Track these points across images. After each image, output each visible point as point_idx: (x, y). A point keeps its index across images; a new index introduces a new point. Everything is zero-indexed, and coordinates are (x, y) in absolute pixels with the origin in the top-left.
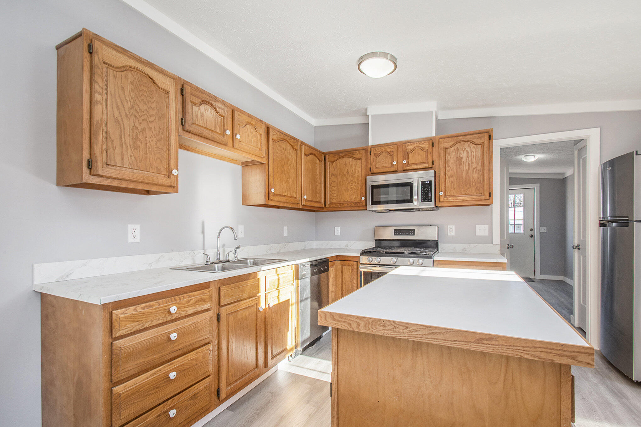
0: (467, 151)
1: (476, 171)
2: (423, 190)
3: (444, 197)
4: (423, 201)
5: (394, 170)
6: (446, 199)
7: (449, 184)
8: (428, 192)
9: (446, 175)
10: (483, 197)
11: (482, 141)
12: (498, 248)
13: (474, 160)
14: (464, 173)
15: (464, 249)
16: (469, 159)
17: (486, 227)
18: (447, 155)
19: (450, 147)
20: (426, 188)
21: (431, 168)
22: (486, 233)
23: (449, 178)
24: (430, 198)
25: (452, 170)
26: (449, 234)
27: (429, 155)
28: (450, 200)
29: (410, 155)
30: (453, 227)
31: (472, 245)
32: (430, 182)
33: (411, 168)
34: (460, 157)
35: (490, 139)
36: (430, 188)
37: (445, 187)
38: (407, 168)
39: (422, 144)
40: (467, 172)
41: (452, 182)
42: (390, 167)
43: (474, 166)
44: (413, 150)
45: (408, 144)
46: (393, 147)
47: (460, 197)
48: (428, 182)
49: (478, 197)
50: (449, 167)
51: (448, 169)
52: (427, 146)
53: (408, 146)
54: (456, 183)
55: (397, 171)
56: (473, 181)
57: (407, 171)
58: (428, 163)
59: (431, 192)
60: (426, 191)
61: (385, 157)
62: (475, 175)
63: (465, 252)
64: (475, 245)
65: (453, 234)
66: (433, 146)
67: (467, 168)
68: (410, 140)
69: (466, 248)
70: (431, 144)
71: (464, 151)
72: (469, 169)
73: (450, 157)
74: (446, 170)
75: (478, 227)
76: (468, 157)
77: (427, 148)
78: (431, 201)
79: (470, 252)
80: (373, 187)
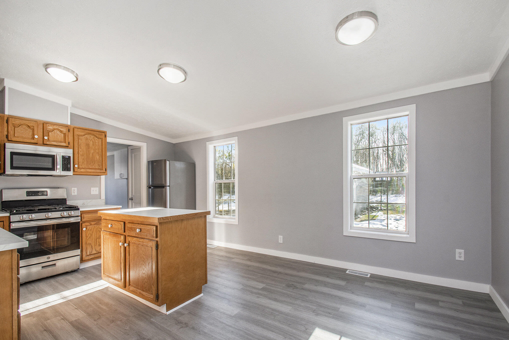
0: (93, 141)
1: (98, 155)
2: (63, 162)
3: (78, 169)
4: (63, 170)
5: (35, 142)
6: (79, 170)
7: (81, 160)
8: (68, 164)
9: (79, 154)
10: (102, 171)
11: (101, 137)
12: (104, 201)
13: (97, 147)
14: (91, 154)
15: (83, 203)
16: (94, 146)
17: (97, 189)
18: (80, 140)
19: (82, 136)
20: (66, 161)
21: (68, 147)
22: (97, 193)
23: (81, 156)
24: (69, 168)
25: (83, 151)
26: (73, 194)
27: (66, 138)
28: (82, 171)
29: (50, 133)
30: (76, 189)
31: (89, 201)
32: (70, 157)
33: (51, 144)
34: (89, 144)
35: (105, 137)
36: (69, 161)
37: (78, 162)
38: (48, 143)
39: (61, 128)
40: (93, 155)
41: (83, 159)
42: (30, 139)
43: (97, 151)
44: (53, 130)
45: (48, 124)
46: (33, 123)
47: (88, 170)
48: (68, 157)
49: (99, 171)
50: (81, 148)
51: (80, 150)
52: (65, 130)
53: (48, 126)
54: (86, 160)
55: (37, 143)
56: (96, 161)
57: (47, 145)
58: (65, 143)
59: (70, 164)
60: (66, 163)
61: (25, 129)
62: (98, 157)
63: (84, 205)
64: (91, 200)
65: (76, 194)
66: (69, 131)
67: (93, 152)
68: (50, 122)
69: (85, 203)
70: (68, 130)
71: (91, 141)
72: (94, 153)
73: (82, 142)
74: (79, 151)
75: (92, 189)
76: (93, 145)
77: (65, 132)
78: (70, 171)
79: (87, 205)
80: (12, 154)
